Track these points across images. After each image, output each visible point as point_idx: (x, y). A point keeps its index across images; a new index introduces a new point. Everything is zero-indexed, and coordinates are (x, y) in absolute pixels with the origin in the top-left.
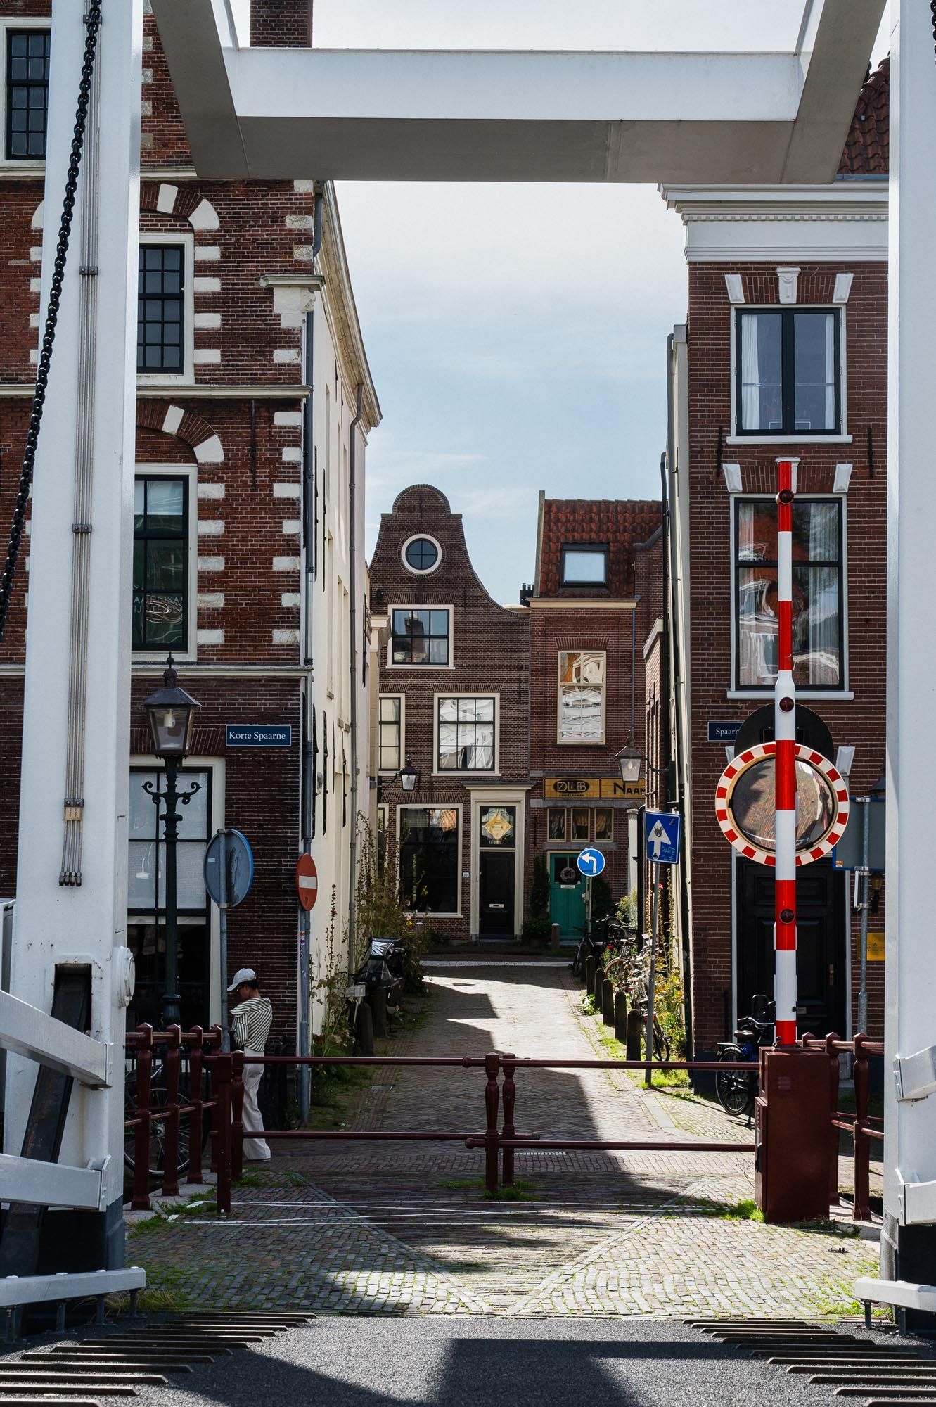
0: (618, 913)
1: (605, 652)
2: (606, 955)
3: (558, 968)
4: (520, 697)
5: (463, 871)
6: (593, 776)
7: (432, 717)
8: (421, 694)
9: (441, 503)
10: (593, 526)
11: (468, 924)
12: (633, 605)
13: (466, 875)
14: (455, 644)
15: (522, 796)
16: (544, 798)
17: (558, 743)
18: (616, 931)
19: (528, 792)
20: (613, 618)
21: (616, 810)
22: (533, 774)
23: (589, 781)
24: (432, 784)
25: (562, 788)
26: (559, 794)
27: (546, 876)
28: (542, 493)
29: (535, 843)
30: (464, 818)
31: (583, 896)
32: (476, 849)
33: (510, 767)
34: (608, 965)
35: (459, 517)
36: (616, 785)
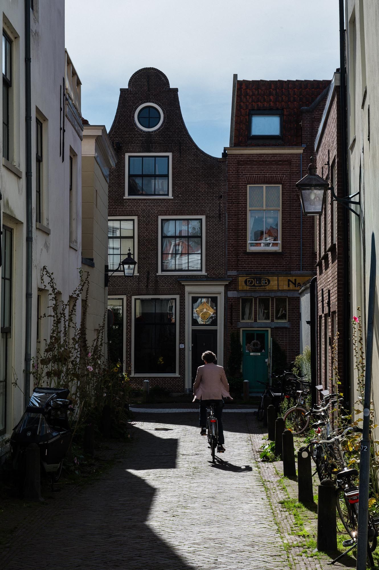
0: (294, 369)
1: (281, 186)
2: (285, 404)
3: (246, 414)
4: (220, 218)
5: (180, 343)
6: (273, 274)
7: (157, 233)
8: (149, 216)
9: (163, 81)
10: (272, 97)
11: (184, 381)
12: (301, 151)
13: (182, 346)
14: (173, 181)
15: (222, 289)
16: (238, 291)
17: (248, 251)
18: (292, 384)
19: (226, 286)
20: (287, 161)
21: (289, 298)
22: (230, 273)
23: (270, 278)
24: (157, 281)
25: (251, 283)
26: (248, 287)
27: (239, 346)
28: (235, 76)
29: (232, 323)
30: (181, 305)
31: (266, 360)
32: (189, 328)
33: (213, 268)
34: (287, 412)
35: (176, 90)
36: (289, 280)
